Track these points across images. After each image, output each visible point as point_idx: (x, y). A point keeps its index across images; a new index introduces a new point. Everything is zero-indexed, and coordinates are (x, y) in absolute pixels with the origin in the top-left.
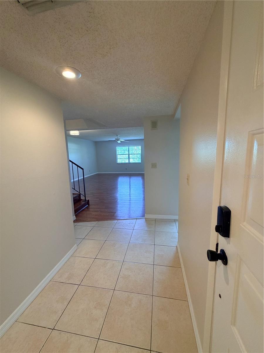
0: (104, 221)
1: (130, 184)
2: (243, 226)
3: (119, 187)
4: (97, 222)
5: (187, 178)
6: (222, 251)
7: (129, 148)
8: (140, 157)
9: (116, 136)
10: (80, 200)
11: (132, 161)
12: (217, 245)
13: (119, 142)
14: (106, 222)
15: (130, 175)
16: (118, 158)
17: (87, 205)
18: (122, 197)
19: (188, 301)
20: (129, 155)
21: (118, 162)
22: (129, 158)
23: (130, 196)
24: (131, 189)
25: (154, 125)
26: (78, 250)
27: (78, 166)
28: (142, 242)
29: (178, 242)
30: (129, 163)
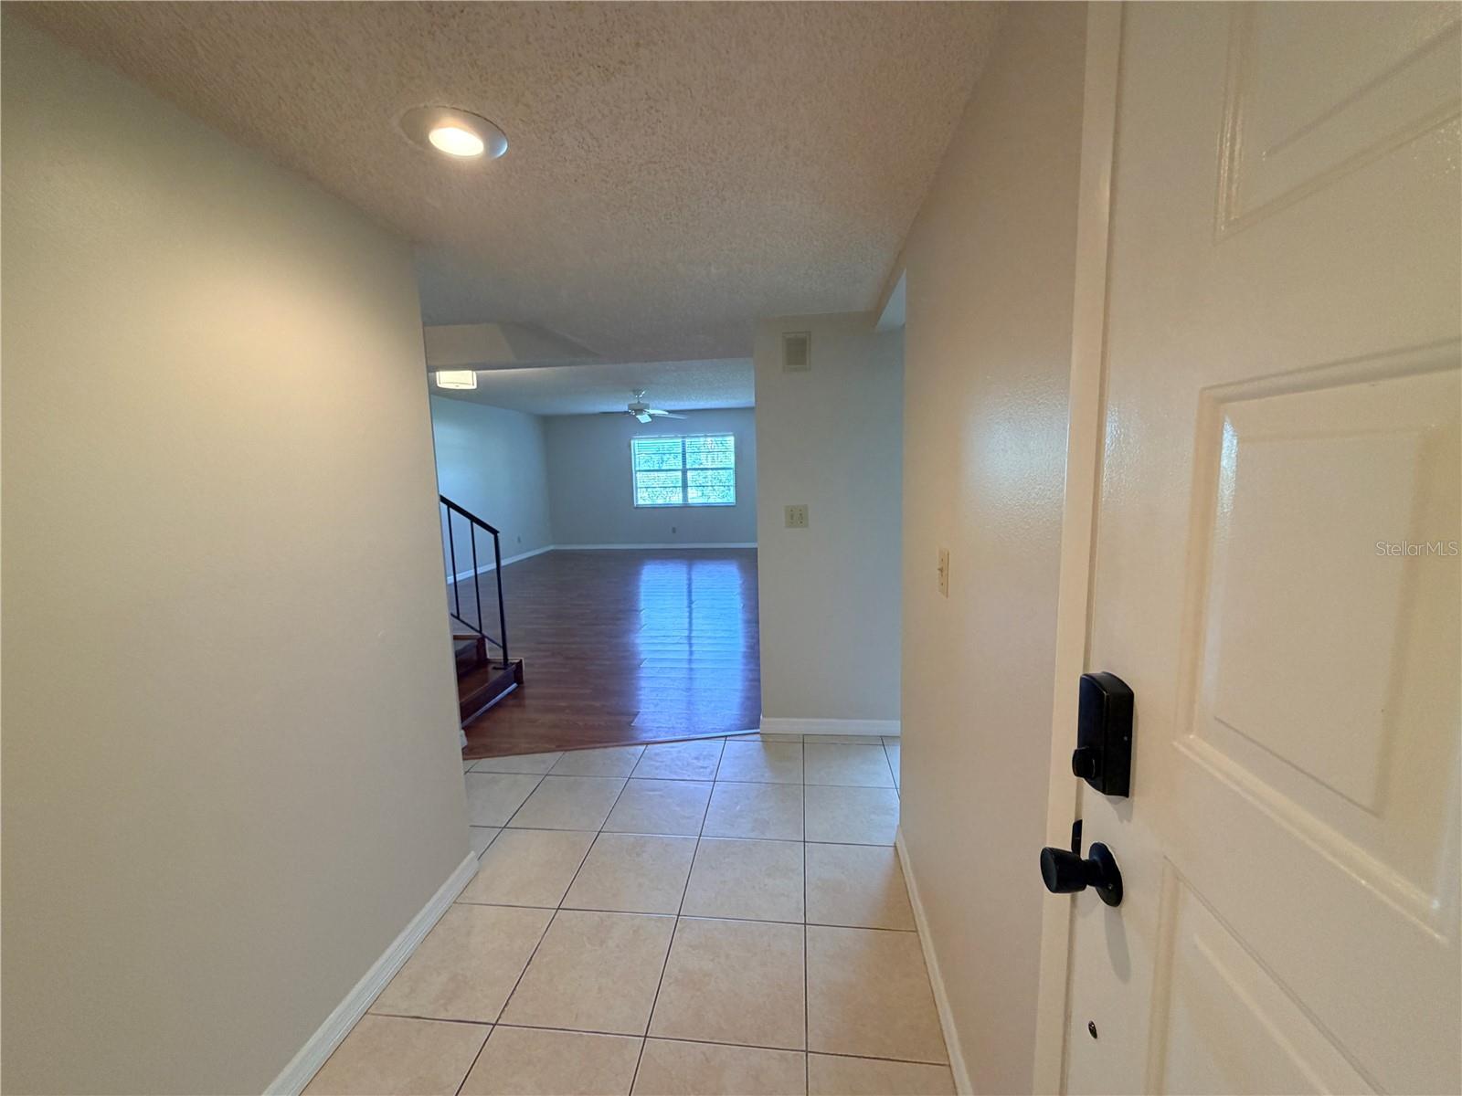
0: (590, 751)
1: (690, 592)
2: (1183, 749)
3: (642, 605)
4: (559, 754)
5: (939, 567)
6: (1101, 850)
7: (684, 444)
8: (732, 482)
9: (632, 393)
10: (482, 662)
11: (695, 495)
12: (1078, 827)
13: (644, 418)
14: (597, 752)
15: (691, 557)
16: (639, 485)
17: (514, 685)
18: (659, 648)
19: (952, 1064)
20: (684, 472)
21: (641, 502)
22: (685, 486)
23: (691, 645)
24: (694, 615)
25: (797, 351)
26: (480, 875)
27: (473, 519)
28: (753, 831)
29: (901, 825)
30: (686, 507)
